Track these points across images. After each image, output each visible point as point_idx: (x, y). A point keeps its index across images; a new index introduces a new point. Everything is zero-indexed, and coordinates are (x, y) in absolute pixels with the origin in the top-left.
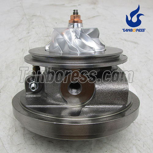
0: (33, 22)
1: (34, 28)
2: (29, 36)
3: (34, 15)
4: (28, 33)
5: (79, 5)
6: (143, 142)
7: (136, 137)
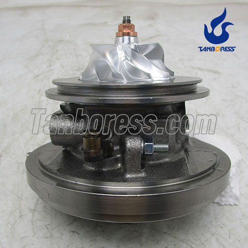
6: (229, 230)
7: (217, 222)
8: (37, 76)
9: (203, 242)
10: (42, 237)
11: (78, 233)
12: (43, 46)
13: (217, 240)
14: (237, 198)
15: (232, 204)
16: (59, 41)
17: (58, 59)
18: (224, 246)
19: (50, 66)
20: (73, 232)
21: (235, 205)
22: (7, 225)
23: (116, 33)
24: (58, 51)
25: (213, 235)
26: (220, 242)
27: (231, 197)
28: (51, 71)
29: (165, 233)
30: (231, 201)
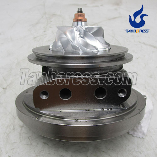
0: (51, 21)
1: (51, 27)
2: (45, 35)
3: (54, 15)
4: (45, 31)
5: (102, 5)
10: (25, 144)
14: (144, 134)
15: (140, 137)
21: (142, 138)
22: (4, 134)
27: (141, 132)
29: (103, 151)
30: (140, 135)
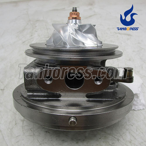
6: (136, 127)
7: (129, 123)
8: (24, 42)
9: (121, 134)
10: (28, 136)
11: (49, 132)
12: (28, 24)
13: (129, 133)
16: (37, 21)
17: (36, 31)
18: (133, 136)
19: (32, 36)
20: (46, 132)
22: (8, 129)
23: (69, 17)
24: (36, 26)
25: (127, 130)
26: (131, 134)
28: (32, 38)
